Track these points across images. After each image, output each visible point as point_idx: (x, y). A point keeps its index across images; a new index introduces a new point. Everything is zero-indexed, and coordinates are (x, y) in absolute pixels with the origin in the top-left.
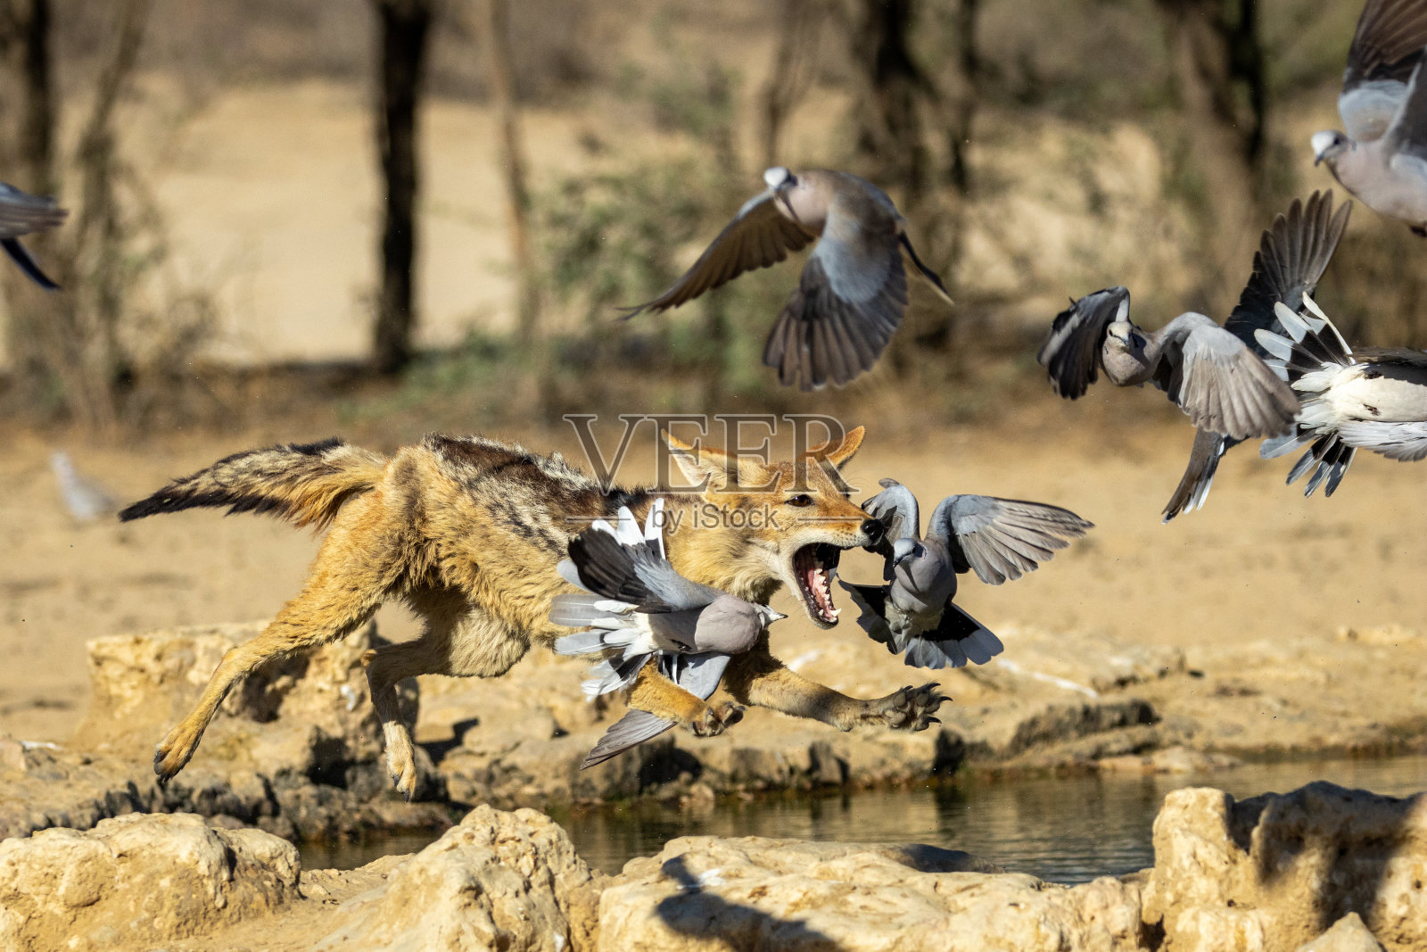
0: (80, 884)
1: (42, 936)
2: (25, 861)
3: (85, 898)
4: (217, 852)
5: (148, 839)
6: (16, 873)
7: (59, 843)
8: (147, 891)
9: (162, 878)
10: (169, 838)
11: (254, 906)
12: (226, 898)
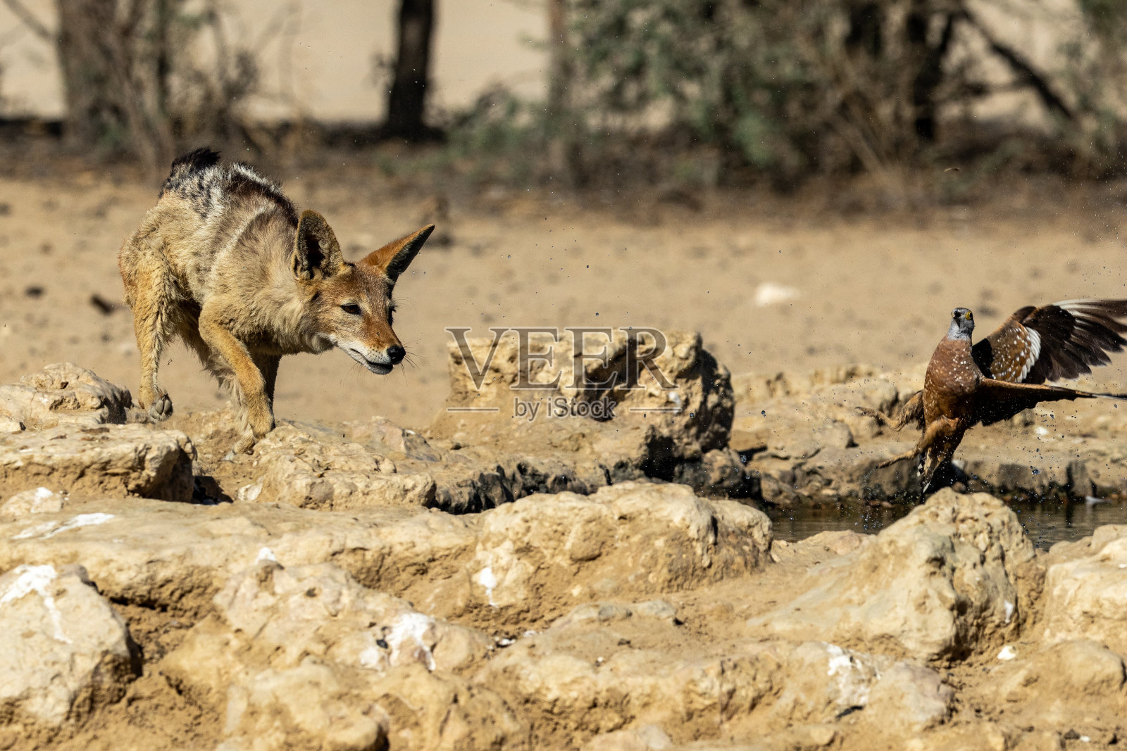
0: (585, 540)
1: (548, 584)
2: (537, 519)
3: (589, 553)
4: (705, 520)
5: (646, 505)
6: (528, 529)
7: (568, 505)
8: (643, 550)
9: (657, 539)
10: (663, 505)
11: (735, 567)
12: (711, 558)
